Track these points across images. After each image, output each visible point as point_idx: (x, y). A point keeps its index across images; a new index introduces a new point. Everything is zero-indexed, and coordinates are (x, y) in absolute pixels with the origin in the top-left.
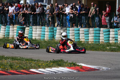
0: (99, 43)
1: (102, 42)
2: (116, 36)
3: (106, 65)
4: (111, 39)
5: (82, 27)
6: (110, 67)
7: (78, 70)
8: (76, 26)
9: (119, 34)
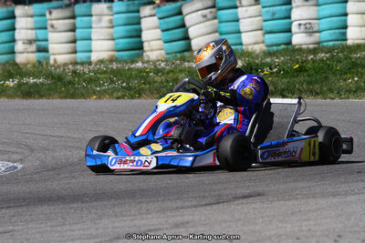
2: (41, 34)
3: (6, 152)
4: (19, 47)
6: (21, 161)
9: (52, 26)
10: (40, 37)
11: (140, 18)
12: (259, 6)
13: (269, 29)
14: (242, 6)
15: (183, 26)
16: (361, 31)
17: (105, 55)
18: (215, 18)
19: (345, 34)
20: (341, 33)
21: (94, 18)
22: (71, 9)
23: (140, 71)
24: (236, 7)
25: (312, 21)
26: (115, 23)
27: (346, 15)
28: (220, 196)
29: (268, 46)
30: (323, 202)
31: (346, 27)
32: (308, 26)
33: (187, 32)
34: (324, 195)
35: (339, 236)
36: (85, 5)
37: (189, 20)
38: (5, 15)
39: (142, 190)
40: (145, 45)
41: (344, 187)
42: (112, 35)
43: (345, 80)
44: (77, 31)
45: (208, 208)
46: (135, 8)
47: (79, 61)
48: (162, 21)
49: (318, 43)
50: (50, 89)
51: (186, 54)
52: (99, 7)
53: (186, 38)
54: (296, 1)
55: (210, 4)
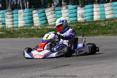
9: (7, 17)
10: (3, 20)
11: (32, 14)
12: (68, 10)
13: (71, 16)
14: (63, 10)
15: (45, 16)
16: (98, 17)
17: (22, 25)
18: (55, 13)
19: (93, 17)
20: (92, 17)
21: (19, 14)
22: (12, 12)
23: (33, 29)
24: (61, 10)
25: (83, 14)
26: (25, 15)
27: (93, 12)
28: (57, 65)
29: (70, 21)
30: (87, 67)
31: (93, 15)
32: (82, 15)
33: (46, 18)
34: (87, 65)
35: (92, 77)
36: (16, 10)
37: (47, 14)
39: (34, 65)
40: (34, 22)
41: (93, 62)
42: (24, 19)
43: (93, 31)
44: (14, 18)
45: (54, 69)
46: (31, 11)
47: (15, 27)
48: (39, 15)
49: (85, 20)
50: (6, 35)
51: (46, 24)
52: (20, 11)
53: (46, 19)
54: (79, 8)
55: (53, 9)
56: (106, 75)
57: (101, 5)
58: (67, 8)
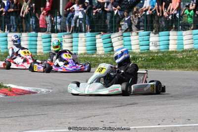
0: (36, 55)
1: (40, 53)
3: (46, 86)
5: (10, 31)
6: (51, 89)
7: (5, 93)
8: (2, 30)
9: (64, 41)
11: (96, 39)
12: (138, 36)
13: (141, 44)
14: (132, 36)
15: (111, 42)
16: (174, 46)
17: (83, 52)
18: (122, 40)
19: (168, 47)
21: (79, 39)
22: (71, 35)
23: (95, 58)
24: (130, 36)
25: (157, 42)
26: (87, 40)
27: (169, 40)
28: (122, 103)
29: (141, 50)
30: (158, 107)
31: (169, 45)
32: (155, 44)
33: (112, 44)
34: (159, 105)
35: (164, 120)
36: (77, 34)
37: (113, 40)
38: (48, 36)
39: (95, 101)
40: (97, 48)
41: (166, 102)
42: (85, 44)
43: (168, 63)
44: (73, 43)
45: (118, 108)
46: (94, 35)
48: (104, 40)
49: (159, 50)
51: (112, 52)
52: (81, 35)
53: (112, 47)
54: (152, 35)
55: (121, 34)
56: (180, 118)
57: (179, 33)
58: (138, 33)
